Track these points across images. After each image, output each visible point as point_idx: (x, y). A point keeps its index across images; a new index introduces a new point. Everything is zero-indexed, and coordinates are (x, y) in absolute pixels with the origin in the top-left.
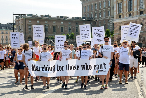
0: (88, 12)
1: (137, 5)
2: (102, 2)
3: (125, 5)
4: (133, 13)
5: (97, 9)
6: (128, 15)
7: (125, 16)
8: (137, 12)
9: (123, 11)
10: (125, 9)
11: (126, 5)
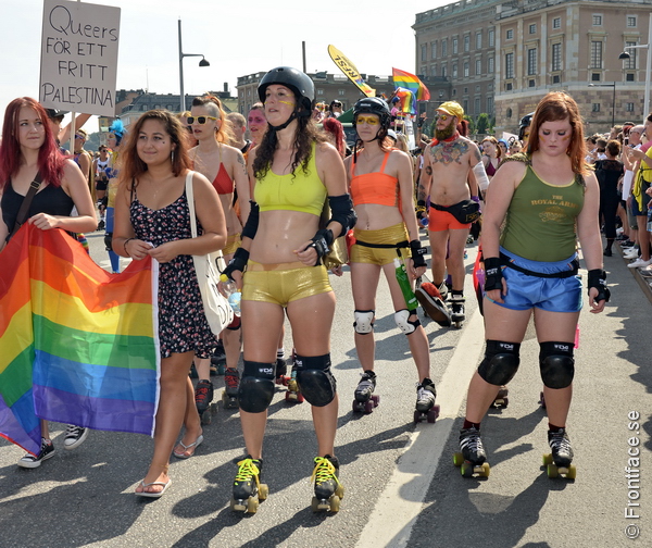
0: (432, 61)
1: (548, 61)
2: (473, 33)
3: (520, 59)
4: (538, 78)
5: (459, 51)
6: (527, 83)
7: (520, 86)
8: (547, 76)
9: (516, 73)
10: (520, 69)
11: (524, 59)
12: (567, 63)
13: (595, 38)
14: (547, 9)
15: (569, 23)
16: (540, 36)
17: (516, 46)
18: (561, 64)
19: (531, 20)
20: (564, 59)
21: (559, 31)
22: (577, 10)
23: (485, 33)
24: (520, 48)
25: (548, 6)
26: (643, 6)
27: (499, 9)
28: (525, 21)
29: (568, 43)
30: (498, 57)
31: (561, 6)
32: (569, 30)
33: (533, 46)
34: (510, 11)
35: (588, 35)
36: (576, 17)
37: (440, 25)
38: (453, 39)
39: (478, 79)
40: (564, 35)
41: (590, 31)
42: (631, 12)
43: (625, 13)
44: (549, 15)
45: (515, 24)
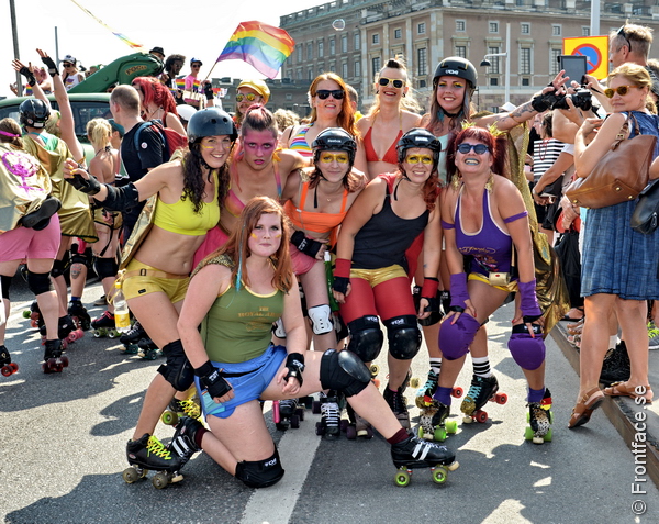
1: (414, 66)
2: (338, 37)
5: (324, 55)
8: (414, 81)
13: (458, 43)
14: (412, 14)
15: (433, 28)
16: (405, 41)
17: (382, 50)
18: (427, 68)
19: (396, 25)
20: (430, 64)
21: (423, 36)
22: (441, 15)
23: (350, 36)
24: (386, 52)
25: (412, 11)
26: (504, 12)
27: (364, 14)
28: (391, 26)
29: (433, 48)
30: (364, 61)
31: (426, 11)
32: (434, 35)
33: (399, 50)
34: (375, 16)
35: (452, 40)
36: (440, 23)
37: (304, 27)
38: (318, 42)
40: (429, 40)
41: (454, 36)
42: (493, 18)
43: (487, 19)
44: (414, 21)
45: (380, 28)
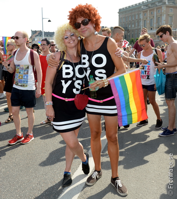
1: (156, 22)
3: (148, 22)
4: (153, 27)
6: (150, 29)
8: (156, 27)
9: (147, 26)
10: (148, 25)
11: (149, 22)
12: (162, 23)
13: (170, 16)
15: (163, 11)
16: (154, 15)
17: (147, 18)
18: (160, 23)
19: (152, 10)
20: (161, 22)
21: (160, 13)
22: (165, 7)
23: (139, 15)
24: (148, 18)
25: (157, 6)
27: (142, 7)
28: (150, 10)
29: (162, 17)
30: (142, 21)
31: (161, 6)
32: (163, 13)
33: (152, 18)
34: (145, 7)
35: (168, 15)
36: (165, 9)
38: (129, 16)
39: (136, 28)
40: (161, 15)
41: (169, 14)
44: (157, 9)
45: (147, 11)
